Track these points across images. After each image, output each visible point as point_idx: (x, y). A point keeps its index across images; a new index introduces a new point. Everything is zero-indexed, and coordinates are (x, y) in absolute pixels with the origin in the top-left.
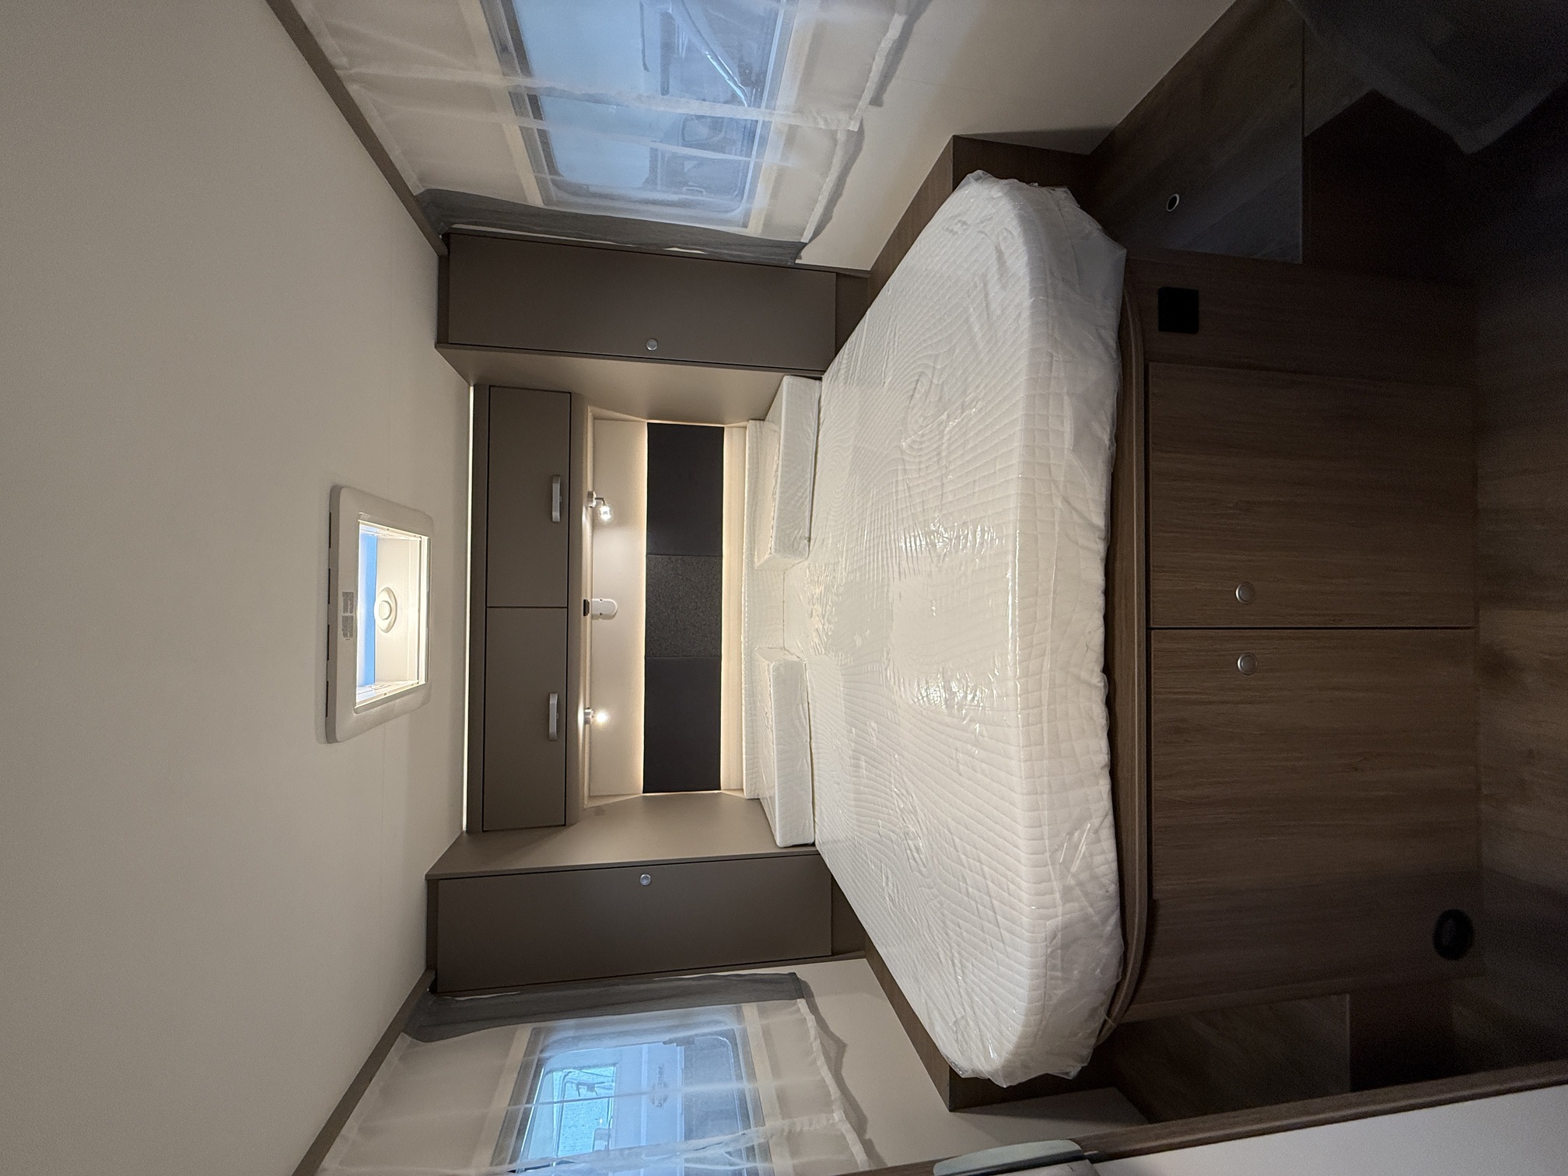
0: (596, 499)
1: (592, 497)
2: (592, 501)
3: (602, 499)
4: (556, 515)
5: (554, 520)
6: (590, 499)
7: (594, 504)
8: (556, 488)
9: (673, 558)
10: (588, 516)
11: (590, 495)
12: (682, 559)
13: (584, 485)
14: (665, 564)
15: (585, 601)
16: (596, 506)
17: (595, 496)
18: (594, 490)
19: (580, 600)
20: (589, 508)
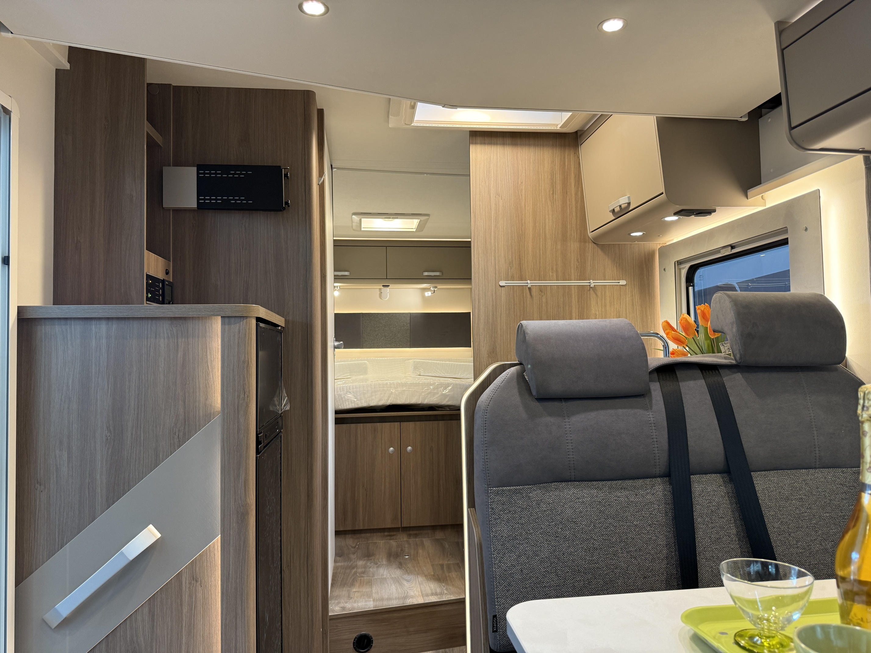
0: (434, 290)
1: (435, 288)
2: (433, 288)
3: (434, 292)
4: (426, 274)
5: (424, 273)
6: (434, 287)
7: (432, 289)
8: (437, 274)
9: (409, 325)
10: (426, 287)
11: (436, 287)
12: (408, 329)
13: (441, 285)
14: (406, 321)
15: (389, 286)
16: (431, 290)
17: (435, 289)
18: (438, 289)
19: (390, 284)
20: (430, 287)
